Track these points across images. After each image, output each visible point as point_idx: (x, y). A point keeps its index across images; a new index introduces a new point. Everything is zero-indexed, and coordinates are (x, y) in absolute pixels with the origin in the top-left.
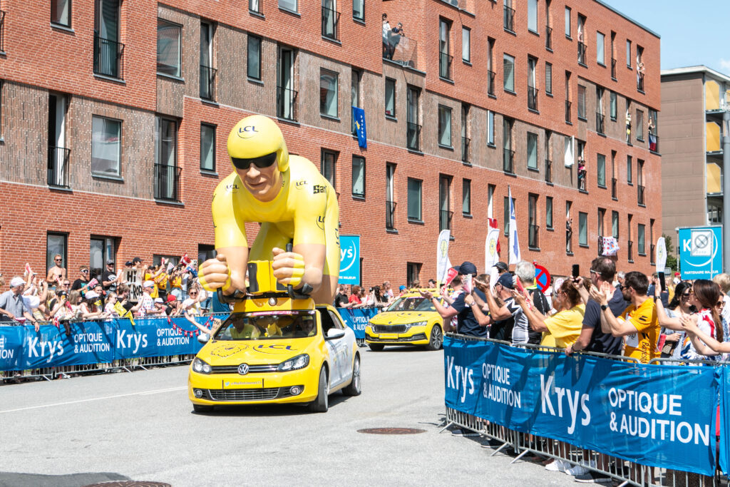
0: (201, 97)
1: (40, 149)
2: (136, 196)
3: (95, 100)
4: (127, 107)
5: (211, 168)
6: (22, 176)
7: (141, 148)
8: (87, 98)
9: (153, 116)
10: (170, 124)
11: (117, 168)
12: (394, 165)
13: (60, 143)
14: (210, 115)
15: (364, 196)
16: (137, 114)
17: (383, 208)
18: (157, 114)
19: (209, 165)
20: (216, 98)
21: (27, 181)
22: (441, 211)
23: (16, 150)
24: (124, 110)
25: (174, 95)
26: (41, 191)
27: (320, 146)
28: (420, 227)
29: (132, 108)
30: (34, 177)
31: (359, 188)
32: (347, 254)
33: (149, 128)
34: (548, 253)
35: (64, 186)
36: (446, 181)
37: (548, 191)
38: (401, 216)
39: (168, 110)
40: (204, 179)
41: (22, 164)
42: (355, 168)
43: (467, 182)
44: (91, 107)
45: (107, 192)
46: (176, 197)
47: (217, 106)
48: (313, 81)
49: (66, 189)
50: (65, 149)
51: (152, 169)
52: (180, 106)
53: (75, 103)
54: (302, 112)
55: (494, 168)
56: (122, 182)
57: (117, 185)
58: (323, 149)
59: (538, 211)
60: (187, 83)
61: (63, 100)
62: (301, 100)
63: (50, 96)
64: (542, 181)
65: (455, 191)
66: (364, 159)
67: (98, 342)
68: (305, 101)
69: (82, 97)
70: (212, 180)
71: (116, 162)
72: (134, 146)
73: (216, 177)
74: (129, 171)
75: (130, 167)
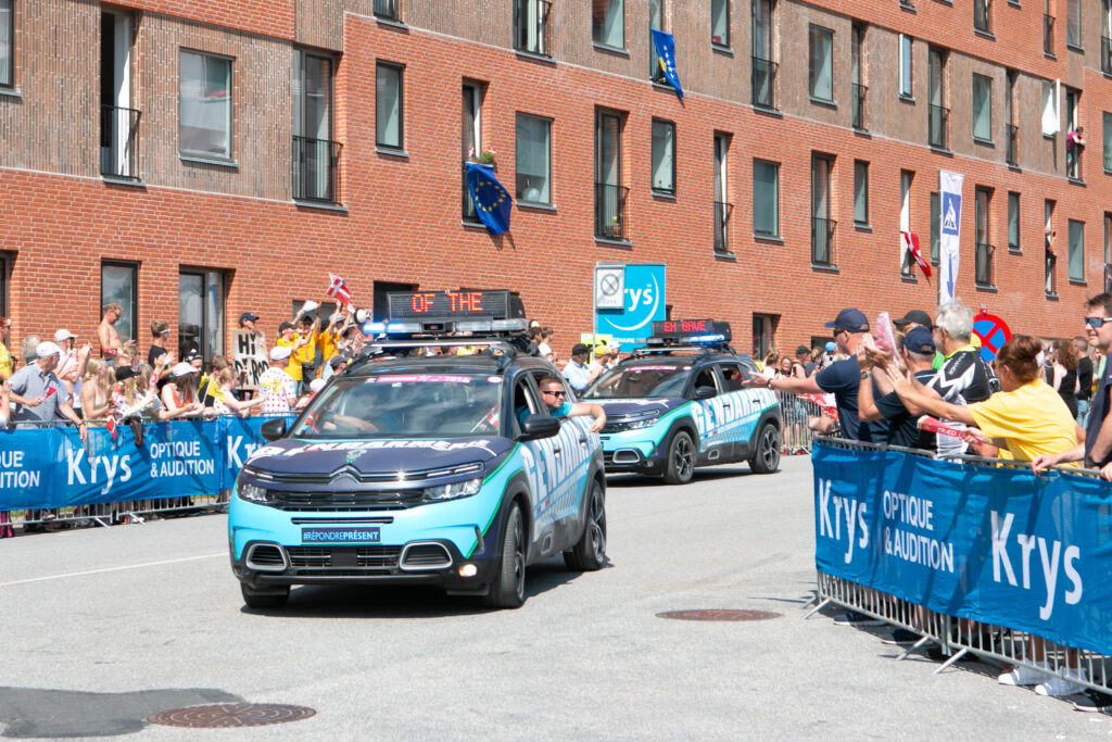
0: (375, 14)
1: (86, 112)
2: (261, 195)
3: (184, 21)
4: (241, 33)
5: (396, 143)
6: (54, 159)
7: (268, 107)
8: (171, 18)
9: (289, 49)
10: (320, 63)
11: (226, 144)
12: (729, 136)
13: (123, 99)
14: (392, 47)
15: (673, 192)
16: (259, 46)
17: (709, 214)
18: (296, 46)
19: (391, 138)
20: (403, 15)
21: (64, 168)
22: (814, 219)
23: (43, 112)
24: (236, 40)
25: (328, 11)
26: (89, 186)
27: (593, 102)
28: (777, 249)
29: (252, 35)
30: (77, 162)
31: (664, 178)
32: (642, 298)
33: (282, 71)
34: (1011, 295)
35: (131, 177)
36: (824, 165)
37: (1012, 181)
38: (740, 231)
39: (316, 37)
40: (383, 163)
41: (54, 138)
42: (657, 142)
43: (862, 166)
44: (175, 34)
45: (208, 188)
46: (331, 197)
47: (405, 31)
49: (135, 182)
50: (131, 110)
51: (289, 145)
52: (338, 31)
53: (147, 26)
54: (560, 40)
55: (913, 140)
56: (234, 170)
57: (225, 175)
58: (597, 106)
59: (994, 219)
61: (127, 23)
62: (557, 18)
63: (103, 14)
64: (1001, 163)
65: (839, 182)
66: (673, 124)
67: (192, 458)
68: (565, 21)
69: (160, 16)
70: (399, 164)
71: (223, 133)
72: (255, 104)
73: (405, 159)
74: (248, 150)
75: (249, 142)
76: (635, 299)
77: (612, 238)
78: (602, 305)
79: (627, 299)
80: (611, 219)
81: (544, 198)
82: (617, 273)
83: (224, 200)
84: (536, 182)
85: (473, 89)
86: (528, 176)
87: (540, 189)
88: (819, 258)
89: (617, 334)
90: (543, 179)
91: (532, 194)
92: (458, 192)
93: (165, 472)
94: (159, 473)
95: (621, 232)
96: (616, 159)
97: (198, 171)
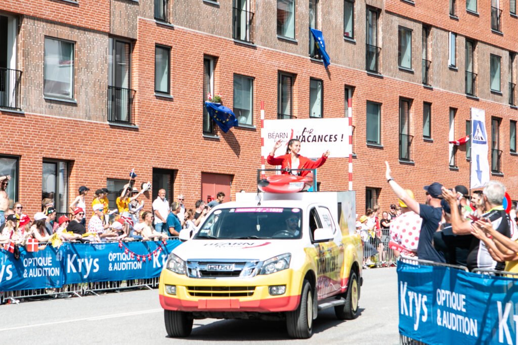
0: (155, 18)
2: (90, 118)
3: (47, 21)
4: (79, 28)
5: (166, 91)
7: (94, 69)
8: (39, 19)
9: (106, 38)
10: (124, 45)
11: (70, 90)
12: (353, 88)
13: (12, 64)
14: (164, 36)
16: (90, 35)
18: (110, 35)
19: (164, 88)
20: (171, 19)
22: (401, 135)
24: (76, 32)
25: (128, 16)
27: (277, 69)
28: (379, 151)
29: (85, 29)
31: (316, 111)
33: (102, 50)
34: (512, 178)
35: (16, 108)
36: (406, 105)
37: (512, 114)
38: (359, 140)
39: (121, 30)
40: (158, 101)
42: (313, 91)
43: (427, 105)
44: (43, 29)
45: (59, 115)
46: (129, 121)
47: (172, 28)
48: (270, 3)
49: (18, 111)
50: (17, 71)
51: (105, 91)
52: (134, 28)
53: (26, 24)
54: (259, 34)
55: (456, 91)
56: (75, 105)
57: (69, 108)
58: (279, 71)
59: (502, 135)
60: (141, 4)
61: (15, 21)
62: (257, 22)
64: (505, 103)
65: (415, 114)
66: (322, 81)
67: (47, 266)
68: (262, 23)
69: (34, 18)
70: (167, 103)
71: (69, 84)
72: (87, 67)
73: (171, 100)
74: (83, 94)
75: (83, 89)
81: (249, 122)
83: (68, 122)
84: (245, 113)
85: (210, 61)
86: (240, 110)
87: (247, 117)
88: (403, 156)
90: (248, 111)
91: (243, 120)
92: (201, 118)
93: (32, 274)
94: (28, 276)
96: (289, 101)
97: (54, 105)
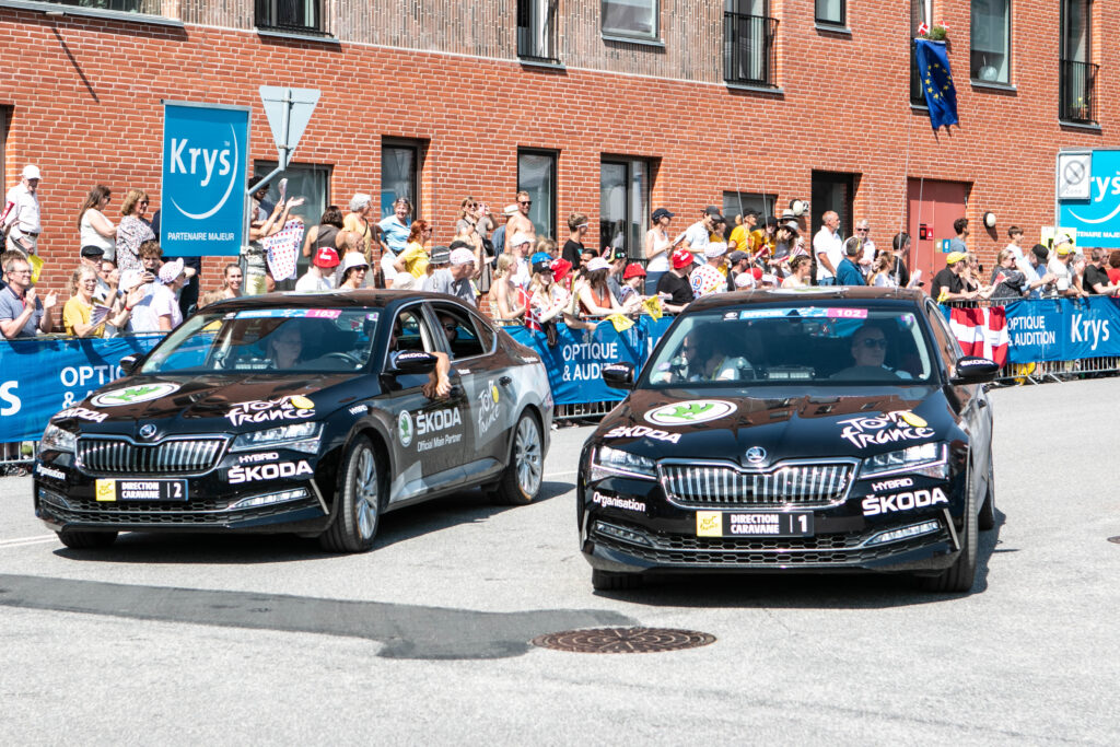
2: (689, 76)
5: (838, 19)
6: (469, 41)
11: (652, 22)
19: (833, 15)
21: (479, 50)
26: (505, 69)
30: (492, 43)
35: (550, 59)
40: (822, 40)
41: (468, 17)
45: (632, 70)
46: (765, 79)
49: (554, 64)
51: (719, 21)
56: (661, 50)
57: (650, 56)
67: (609, 360)
70: (840, 42)
71: (649, 10)
73: (847, 36)
74: (676, 28)
75: (677, 19)
76: (1103, 189)
77: (1079, 121)
78: (1065, 195)
79: (1094, 188)
80: (1079, 100)
81: (1003, 78)
82: (1083, 159)
83: (649, 83)
84: (994, 59)
86: (987, 54)
87: (998, 68)
89: (1082, 227)
90: (1002, 55)
91: (989, 73)
92: (905, 72)
93: (579, 375)
94: (572, 377)
95: (1088, 114)
96: (1084, 34)
97: (622, 52)
